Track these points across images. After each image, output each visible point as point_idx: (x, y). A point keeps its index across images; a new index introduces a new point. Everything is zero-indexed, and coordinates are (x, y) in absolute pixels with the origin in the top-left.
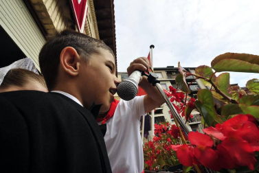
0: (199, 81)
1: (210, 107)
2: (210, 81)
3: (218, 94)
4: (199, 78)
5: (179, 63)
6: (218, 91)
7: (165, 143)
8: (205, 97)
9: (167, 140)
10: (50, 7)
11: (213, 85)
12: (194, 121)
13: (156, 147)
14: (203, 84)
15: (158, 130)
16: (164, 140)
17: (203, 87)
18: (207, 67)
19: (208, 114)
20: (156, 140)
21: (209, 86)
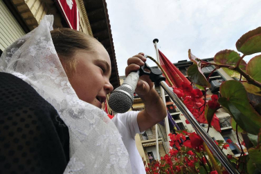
0: (220, 71)
1: (243, 104)
2: (236, 69)
3: (252, 86)
4: (220, 67)
5: (189, 50)
6: (250, 82)
7: (186, 157)
8: (233, 92)
9: (188, 153)
10: (33, 6)
11: (242, 74)
12: (225, 125)
13: (174, 162)
14: (227, 75)
15: (175, 141)
16: (184, 153)
17: (228, 78)
18: (230, 51)
19: (241, 114)
20: (174, 154)
21: (238, 76)
